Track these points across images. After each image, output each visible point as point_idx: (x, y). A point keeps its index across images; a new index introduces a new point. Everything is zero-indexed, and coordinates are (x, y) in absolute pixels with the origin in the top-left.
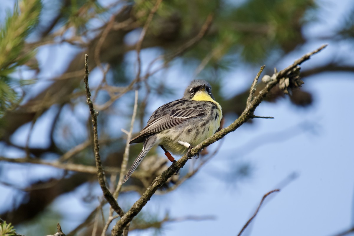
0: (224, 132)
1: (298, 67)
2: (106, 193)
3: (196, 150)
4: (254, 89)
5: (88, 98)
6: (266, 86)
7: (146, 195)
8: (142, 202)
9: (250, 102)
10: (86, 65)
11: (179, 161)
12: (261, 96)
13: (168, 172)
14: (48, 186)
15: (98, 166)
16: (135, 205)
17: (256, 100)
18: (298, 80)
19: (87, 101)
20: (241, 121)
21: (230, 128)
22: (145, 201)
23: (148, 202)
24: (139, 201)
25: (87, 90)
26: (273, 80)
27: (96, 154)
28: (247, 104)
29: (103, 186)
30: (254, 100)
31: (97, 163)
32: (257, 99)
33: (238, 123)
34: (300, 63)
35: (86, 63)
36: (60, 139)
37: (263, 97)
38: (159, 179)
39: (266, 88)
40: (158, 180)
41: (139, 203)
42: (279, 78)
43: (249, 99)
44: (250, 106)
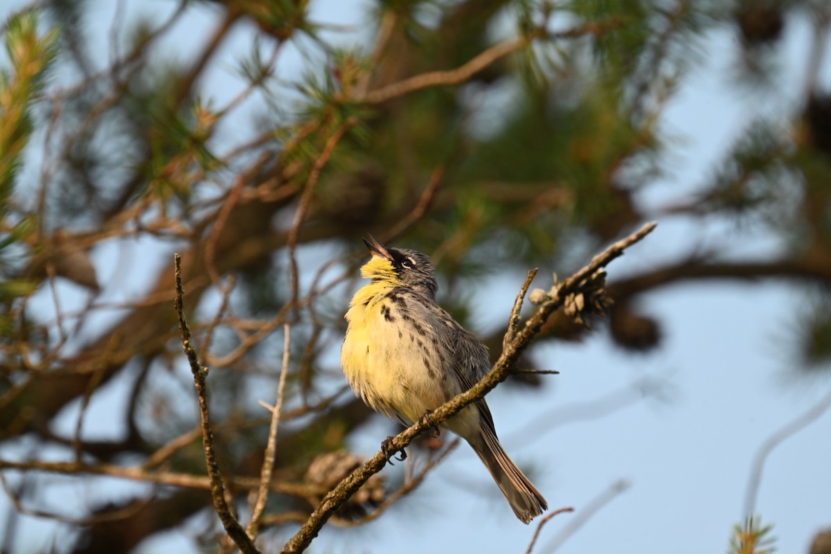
0: (461, 402)
1: (601, 270)
2: (229, 524)
3: (405, 437)
4: (517, 317)
5: (186, 342)
6: (538, 310)
7: (309, 526)
8: (302, 539)
9: (510, 342)
10: (178, 275)
11: (372, 460)
12: (531, 330)
13: (351, 482)
14: (122, 515)
15: (212, 473)
16: (287, 546)
17: (519, 339)
18: (602, 298)
19: (184, 347)
20: (493, 380)
21: (472, 394)
22: (308, 539)
23: (314, 540)
24: (296, 539)
25: (182, 326)
26: (550, 298)
27: (206, 451)
28: (504, 346)
29: (223, 511)
30: (516, 339)
31: (209, 468)
32: (522, 337)
33: (488, 385)
34: (604, 263)
35: (177, 270)
36: (147, 424)
37: (533, 333)
38: (333, 495)
39: (538, 314)
40: (331, 498)
41: (296, 542)
42: (563, 293)
43: (508, 336)
44: (510, 351)
